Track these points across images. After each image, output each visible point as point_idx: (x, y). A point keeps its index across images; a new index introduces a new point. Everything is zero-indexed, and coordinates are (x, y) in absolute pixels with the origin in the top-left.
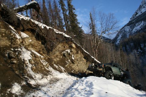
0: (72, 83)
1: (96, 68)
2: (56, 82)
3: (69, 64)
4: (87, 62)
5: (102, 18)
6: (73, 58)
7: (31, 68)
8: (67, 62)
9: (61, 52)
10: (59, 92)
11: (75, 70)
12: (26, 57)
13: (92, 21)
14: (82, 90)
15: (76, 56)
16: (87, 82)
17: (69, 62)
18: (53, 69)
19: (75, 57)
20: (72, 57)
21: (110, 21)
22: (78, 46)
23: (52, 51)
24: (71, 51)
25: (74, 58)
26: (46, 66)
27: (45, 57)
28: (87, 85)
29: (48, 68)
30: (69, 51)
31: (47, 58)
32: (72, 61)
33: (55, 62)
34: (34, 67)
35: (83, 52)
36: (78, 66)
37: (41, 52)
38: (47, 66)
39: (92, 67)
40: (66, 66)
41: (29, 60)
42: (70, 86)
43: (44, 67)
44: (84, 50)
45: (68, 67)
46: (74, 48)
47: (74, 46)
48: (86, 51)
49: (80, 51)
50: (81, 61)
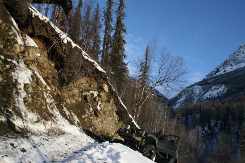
0: (86, 145)
1: (132, 133)
2: (59, 135)
3: (88, 115)
4: (119, 121)
5: (164, 59)
6: (99, 108)
7: (24, 98)
8: (87, 110)
9: (82, 92)
10: (58, 151)
12: (21, 79)
13: (147, 59)
14: (99, 160)
15: (105, 106)
16: (111, 151)
17: (90, 112)
18: (60, 114)
19: (102, 106)
20: (97, 105)
21: (175, 69)
22: (113, 90)
23: (67, 84)
24: (99, 96)
26: (50, 106)
27: (54, 90)
28: (110, 154)
29: (52, 109)
30: (95, 94)
31: (55, 94)
32: (95, 112)
33: (68, 105)
34: (30, 100)
35: (117, 103)
36: (102, 122)
37: (50, 81)
38: (52, 106)
39: (126, 130)
40: (83, 116)
41: (25, 85)
42: (80, 148)
43: (46, 105)
44: (121, 101)
45: (86, 120)
46: (105, 91)
47: (106, 88)
48: (122, 104)
49: (114, 100)
50: (110, 117)
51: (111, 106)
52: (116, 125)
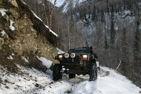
4: (38, 34)
6: (13, 28)
11: (16, 53)
15: (19, 24)
17: (3, 37)
19: (16, 25)
20: (9, 25)
22: (23, 4)
24: (8, 13)
25: (14, 26)
30: (3, 12)
35: (32, 18)
44: (34, 14)
46: (14, 7)
47: (14, 3)
48: (36, 16)
49: (27, 15)
50: (29, 33)
51: (26, 22)
52: (36, 39)
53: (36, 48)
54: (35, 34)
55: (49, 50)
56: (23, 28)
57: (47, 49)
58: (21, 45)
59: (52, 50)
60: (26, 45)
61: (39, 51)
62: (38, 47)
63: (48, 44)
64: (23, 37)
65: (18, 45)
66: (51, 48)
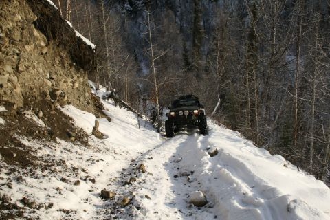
11: (8, 105)
36: (17, 71)
50: (28, 43)
51: (18, 12)
52: (44, 58)
53: (49, 83)
54: (43, 44)
55: (77, 85)
56: (14, 27)
57: (73, 83)
58: (16, 77)
59: (83, 83)
60: (27, 76)
61: (58, 90)
62: (51, 79)
63: (72, 70)
64: (18, 55)
65: (8, 80)
66: (81, 79)
